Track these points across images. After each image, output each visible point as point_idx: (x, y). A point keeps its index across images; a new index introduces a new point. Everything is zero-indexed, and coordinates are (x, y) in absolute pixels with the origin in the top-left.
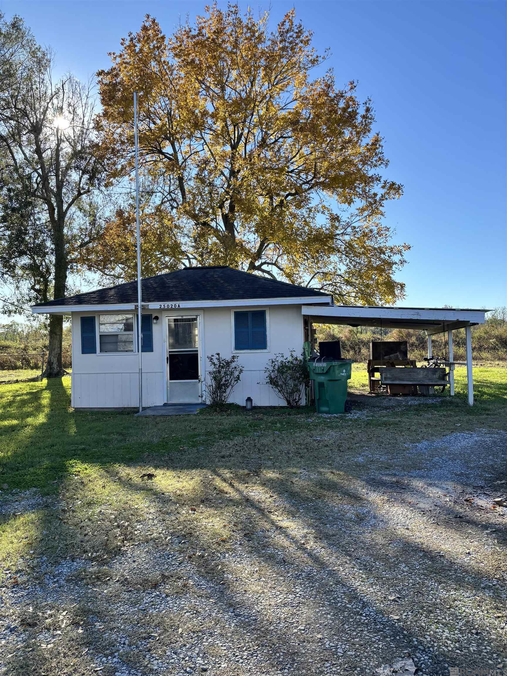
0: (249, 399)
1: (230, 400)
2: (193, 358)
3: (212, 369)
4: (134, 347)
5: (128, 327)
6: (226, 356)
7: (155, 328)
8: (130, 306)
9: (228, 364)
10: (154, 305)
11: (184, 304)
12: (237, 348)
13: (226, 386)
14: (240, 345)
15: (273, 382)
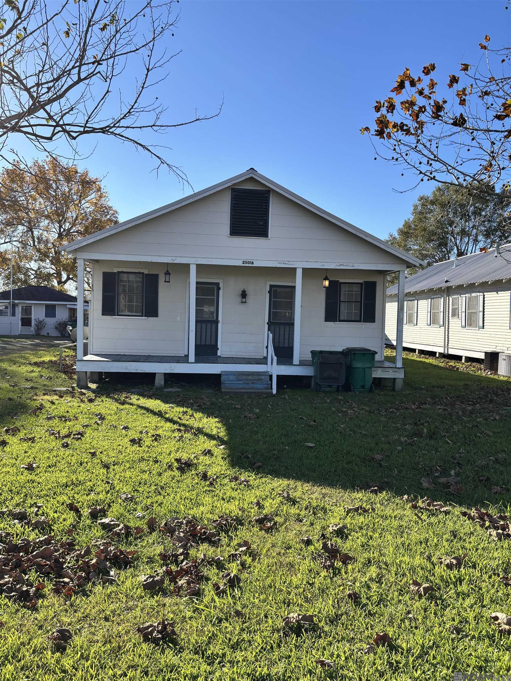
0: (48, 333)
1: (42, 334)
2: (30, 319)
3: (36, 323)
4: (9, 314)
5: (6, 308)
6: (41, 319)
7: (16, 309)
8: (8, 301)
9: (42, 322)
10: (16, 301)
11: (27, 302)
12: (45, 317)
13: (41, 328)
14: (46, 316)
15: (56, 328)
